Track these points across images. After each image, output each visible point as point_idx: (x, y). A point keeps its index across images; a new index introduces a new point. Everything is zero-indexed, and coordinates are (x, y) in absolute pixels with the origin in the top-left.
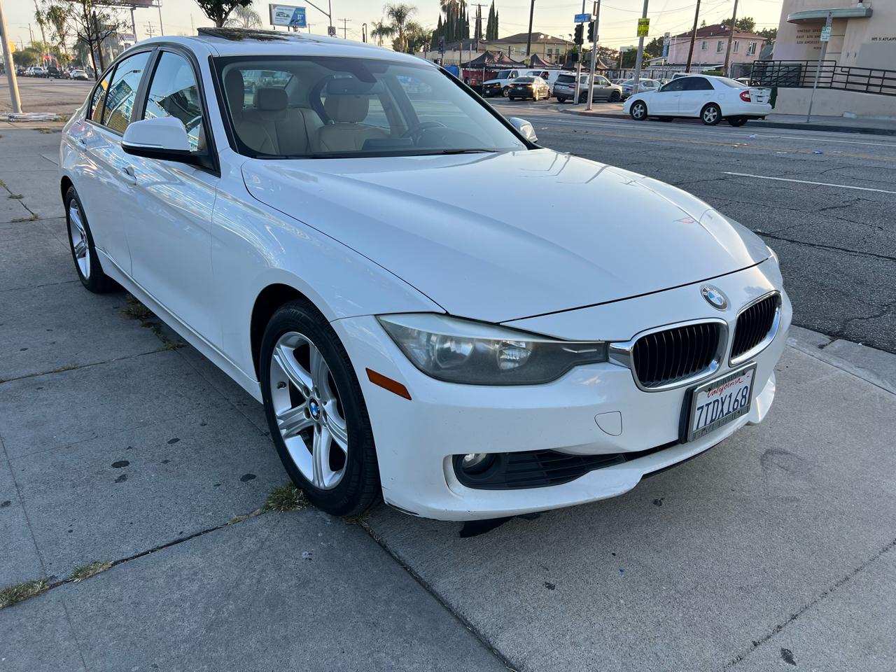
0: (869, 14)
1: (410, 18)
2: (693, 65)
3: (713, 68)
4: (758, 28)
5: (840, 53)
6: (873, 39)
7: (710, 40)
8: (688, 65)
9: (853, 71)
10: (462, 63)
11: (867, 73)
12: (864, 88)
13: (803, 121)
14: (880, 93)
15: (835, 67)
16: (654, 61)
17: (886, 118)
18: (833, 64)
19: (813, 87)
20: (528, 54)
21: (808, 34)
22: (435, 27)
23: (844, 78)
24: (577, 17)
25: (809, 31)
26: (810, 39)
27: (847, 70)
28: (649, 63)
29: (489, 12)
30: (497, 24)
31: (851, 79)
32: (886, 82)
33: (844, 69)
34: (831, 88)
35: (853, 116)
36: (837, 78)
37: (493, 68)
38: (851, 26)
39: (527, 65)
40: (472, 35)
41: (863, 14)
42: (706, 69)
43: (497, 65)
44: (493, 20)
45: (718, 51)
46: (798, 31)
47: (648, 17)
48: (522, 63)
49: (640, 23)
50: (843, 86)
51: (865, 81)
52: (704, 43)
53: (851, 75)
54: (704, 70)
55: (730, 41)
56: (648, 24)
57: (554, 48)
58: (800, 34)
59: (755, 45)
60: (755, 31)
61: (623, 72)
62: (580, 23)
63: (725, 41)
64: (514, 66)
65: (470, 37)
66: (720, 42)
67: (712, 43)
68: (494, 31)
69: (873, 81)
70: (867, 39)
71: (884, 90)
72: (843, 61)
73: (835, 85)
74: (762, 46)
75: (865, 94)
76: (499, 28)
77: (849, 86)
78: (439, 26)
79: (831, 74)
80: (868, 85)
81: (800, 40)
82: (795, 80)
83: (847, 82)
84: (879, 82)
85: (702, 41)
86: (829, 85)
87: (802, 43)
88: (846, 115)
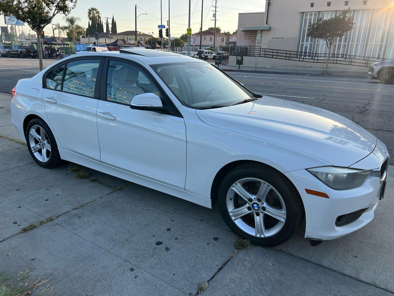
0: (270, 29)
1: (77, 23)
2: (202, 46)
3: (209, 47)
4: (222, 32)
5: (261, 43)
6: (272, 38)
7: (207, 36)
8: (200, 46)
9: (266, 50)
10: (107, 44)
11: (272, 51)
12: (271, 56)
13: (254, 69)
14: (277, 58)
15: (261, 48)
16: (186, 44)
17: (281, 68)
18: (260, 47)
19: (256, 56)
20: (136, 40)
21: (249, 36)
22: (87, 27)
23: (264, 53)
24: (159, 26)
25: (248, 35)
26: (249, 38)
27: (265, 50)
28: (184, 44)
29: (112, 21)
30: (116, 26)
31: (266, 53)
32: (279, 54)
33: (263, 50)
34: (260, 56)
35: (269, 67)
36: (261, 53)
37: (121, 46)
38: (264, 33)
39: (136, 45)
40: (105, 31)
41: (268, 29)
42: (207, 48)
43: (123, 45)
44: (114, 24)
45: (210, 40)
46: (245, 35)
47: (191, 28)
48: (134, 44)
49: (188, 30)
50: (264, 55)
51: (271, 54)
52: (205, 37)
53: (266, 52)
54: (206, 48)
55: (215, 37)
56: (191, 30)
57: (143, 38)
58: (246, 36)
59: (223, 38)
60: (221, 32)
61: (175, 48)
62: (161, 29)
63: (213, 37)
64: (130, 45)
65: (104, 32)
66: (211, 37)
67: (208, 37)
68: (115, 29)
69: (274, 54)
70: (270, 38)
71: (278, 57)
72: (263, 46)
73: (261, 55)
74: (226, 39)
75: (272, 59)
76: (117, 28)
77: (266, 56)
78: (88, 26)
79: (259, 51)
80: (273, 55)
81: (245, 38)
82: (245, 53)
83: (265, 54)
84: (276, 54)
85: (204, 36)
86: (259, 55)
87: (246, 39)
88: (267, 67)
